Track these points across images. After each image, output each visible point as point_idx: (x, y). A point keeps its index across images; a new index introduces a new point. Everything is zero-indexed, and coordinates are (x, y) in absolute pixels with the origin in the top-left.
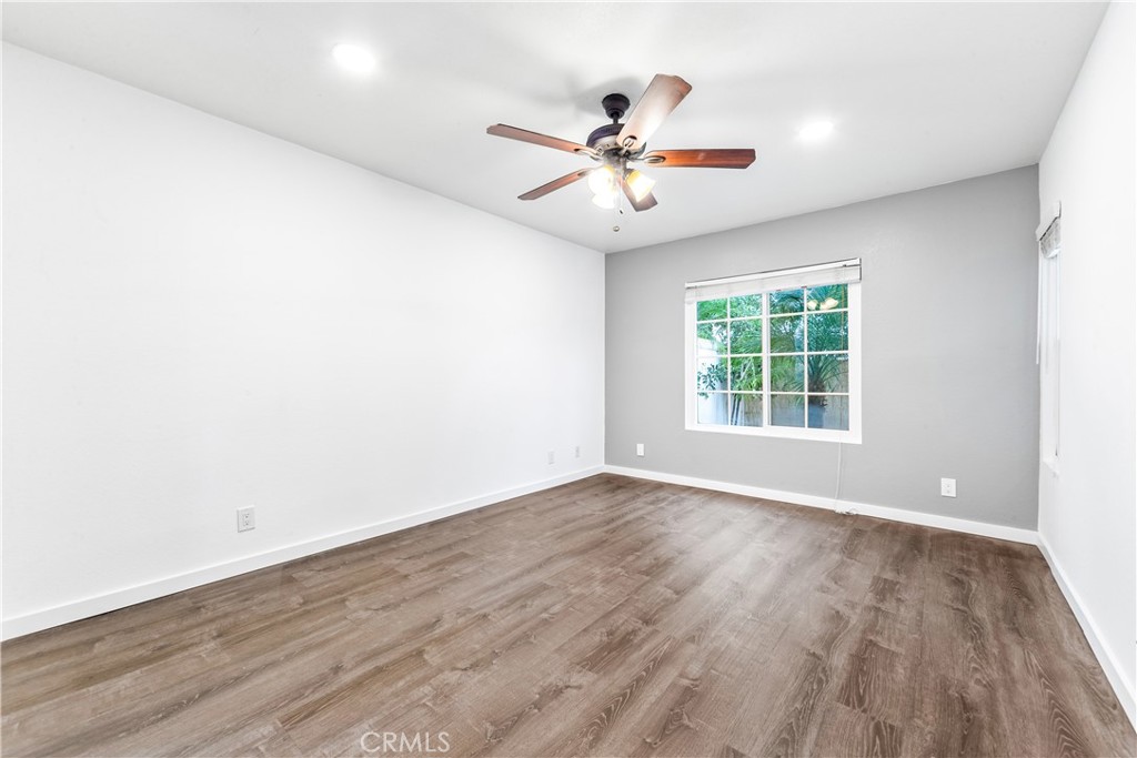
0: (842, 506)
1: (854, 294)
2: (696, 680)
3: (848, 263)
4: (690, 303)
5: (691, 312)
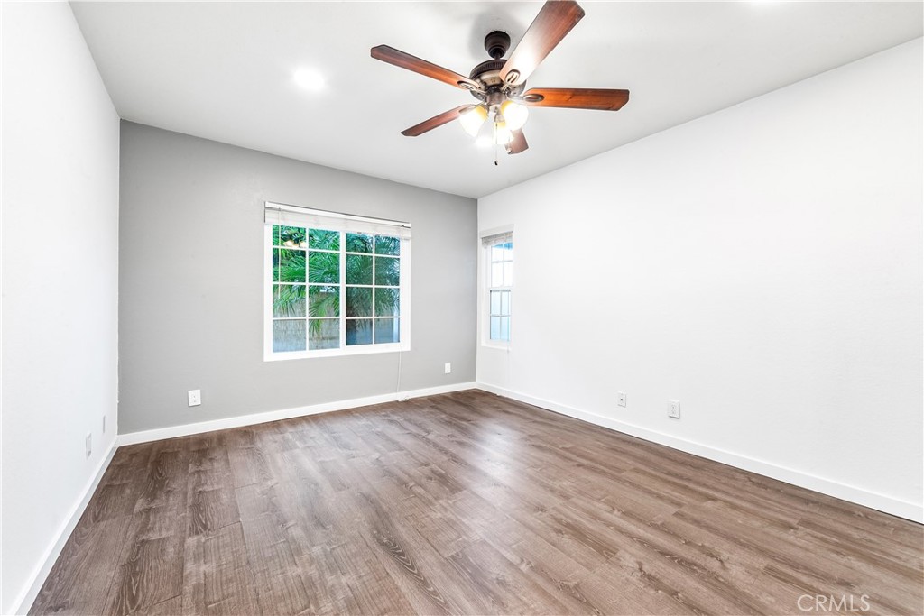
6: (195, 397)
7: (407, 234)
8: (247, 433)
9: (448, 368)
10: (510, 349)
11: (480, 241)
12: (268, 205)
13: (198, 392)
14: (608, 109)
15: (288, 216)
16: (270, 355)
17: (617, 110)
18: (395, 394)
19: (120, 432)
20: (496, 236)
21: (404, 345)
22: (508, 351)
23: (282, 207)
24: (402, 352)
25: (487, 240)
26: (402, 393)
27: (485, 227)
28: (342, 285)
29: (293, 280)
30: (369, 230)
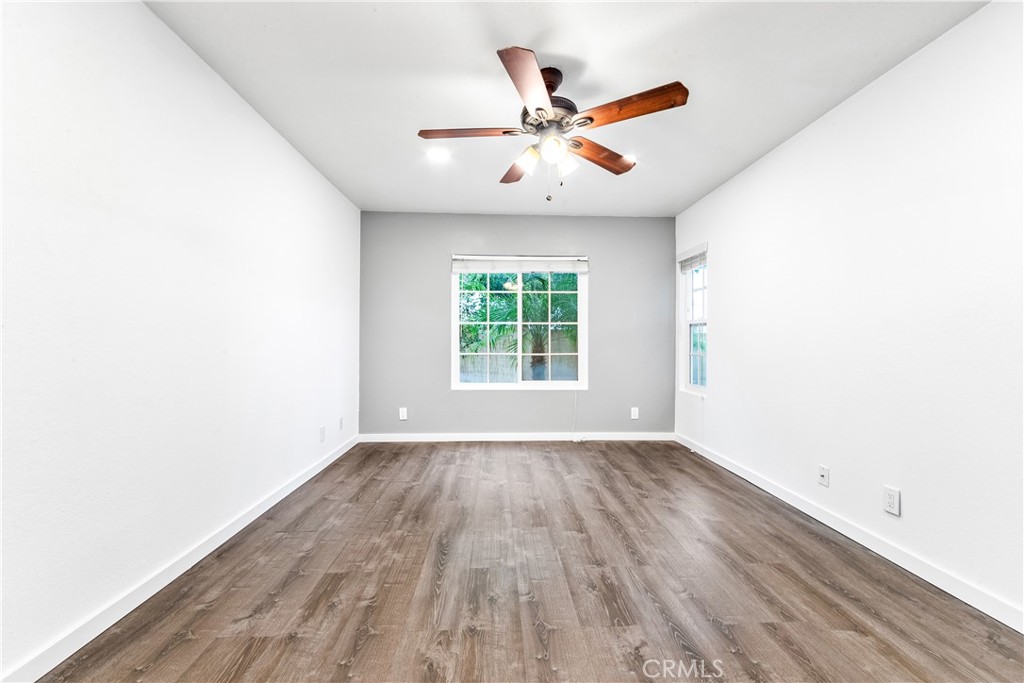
0: (577, 437)
1: (583, 283)
2: (529, 593)
3: (581, 259)
4: (455, 274)
5: (455, 280)
6: (403, 413)
7: (584, 268)
8: (433, 447)
9: (635, 413)
10: (704, 396)
11: (678, 266)
12: (454, 257)
13: (405, 409)
14: (672, 106)
15: (470, 264)
16: (457, 384)
17: (684, 103)
18: (570, 434)
19: (361, 432)
20: (692, 258)
21: (582, 384)
22: (703, 399)
23: (465, 257)
24: (578, 391)
25: (685, 264)
26: (580, 434)
27: (683, 250)
28: (520, 323)
29: (506, 320)
30: (545, 267)
